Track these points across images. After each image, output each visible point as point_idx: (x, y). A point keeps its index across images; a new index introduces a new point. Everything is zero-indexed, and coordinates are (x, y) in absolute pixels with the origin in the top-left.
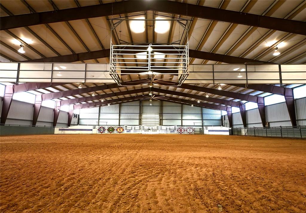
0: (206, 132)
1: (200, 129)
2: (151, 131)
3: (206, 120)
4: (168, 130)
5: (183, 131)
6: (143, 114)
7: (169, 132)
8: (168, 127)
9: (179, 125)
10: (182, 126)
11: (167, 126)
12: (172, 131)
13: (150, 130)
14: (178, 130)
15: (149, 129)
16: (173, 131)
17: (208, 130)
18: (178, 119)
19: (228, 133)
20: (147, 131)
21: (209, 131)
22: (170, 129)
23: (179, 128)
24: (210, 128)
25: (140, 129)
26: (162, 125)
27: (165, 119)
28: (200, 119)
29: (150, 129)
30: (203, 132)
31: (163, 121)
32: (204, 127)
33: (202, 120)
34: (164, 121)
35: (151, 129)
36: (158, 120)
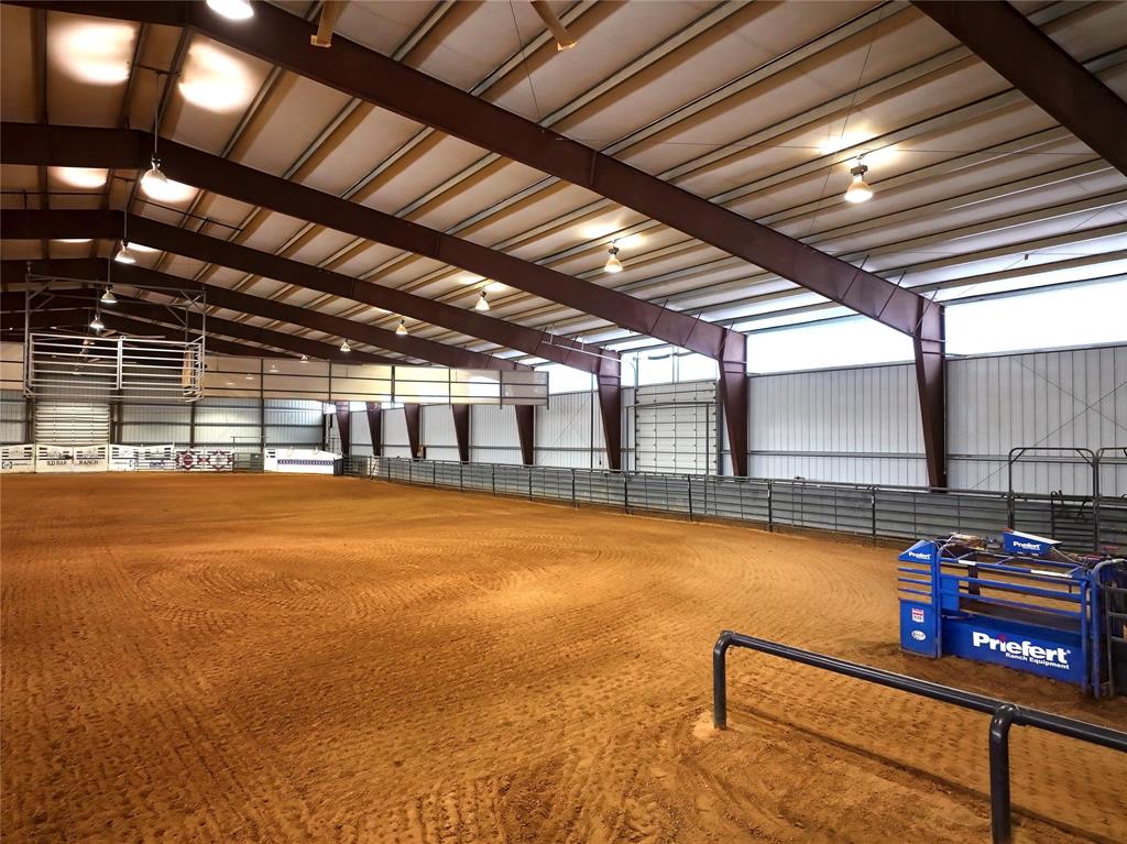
0: (270, 465)
1: (253, 455)
2: (77, 461)
3: (274, 425)
4: (141, 459)
5: (195, 462)
7: (145, 466)
8: (142, 450)
9: (182, 441)
10: (193, 444)
11: (139, 444)
12: (155, 461)
13: (69, 461)
14: (177, 460)
15: (68, 457)
16: (159, 461)
17: (275, 460)
18: (178, 421)
19: (330, 470)
20: (58, 463)
21: (279, 462)
22: (148, 456)
23: (183, 453)
24: (282, 453)
25: (29, 455)
26: (120, 443)
27: (130, 423)
28: (254, 422)
29: (70, 455)
30: (262, 466)
31: (124, 427)
32: (266, 451)
33: (263, 426)
34: (125, 429)
35: (75, 457)
36: (105, 426)
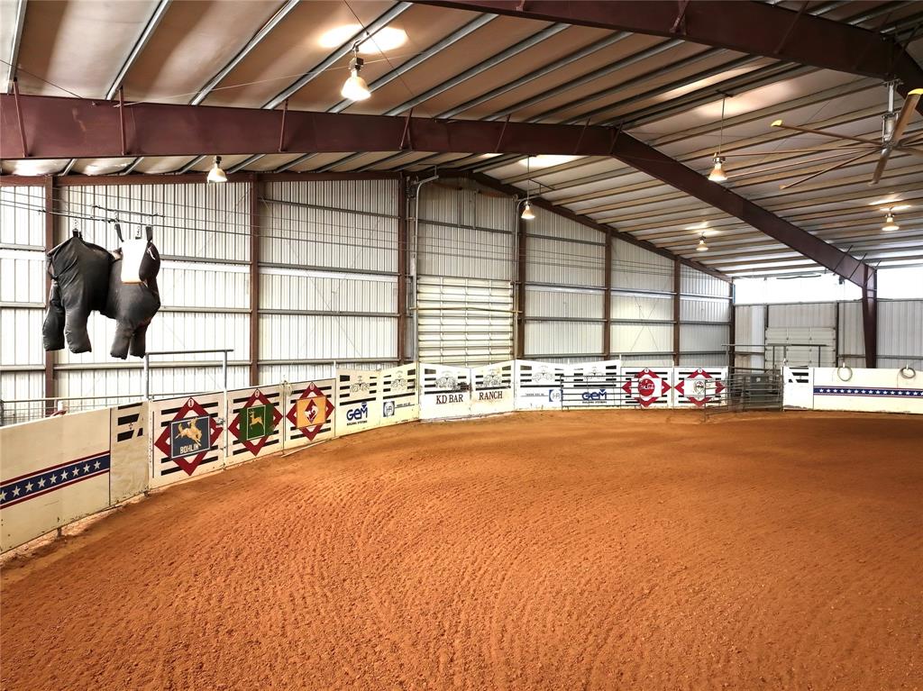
0: (796, 396)
2: (476, 394)
4: (569, 386)
5: (657, 393)
6: (424, 280)
7: (574, 399)
8: (569, 369)
12: (591, 391)
13: (466, 395)
14: (627, 388)
15: (464, 387)
16: (598, 391)
17: (809, 388)
18: (588, 317)
21: (816, 390)
22: (578, 379)
25: (412, 387)
29: (467, 381)
30: (779, 397)
31: (527, 327)
33: (678, 324)
35: (474, 386)
